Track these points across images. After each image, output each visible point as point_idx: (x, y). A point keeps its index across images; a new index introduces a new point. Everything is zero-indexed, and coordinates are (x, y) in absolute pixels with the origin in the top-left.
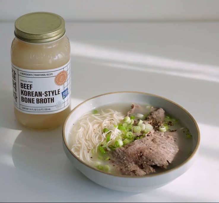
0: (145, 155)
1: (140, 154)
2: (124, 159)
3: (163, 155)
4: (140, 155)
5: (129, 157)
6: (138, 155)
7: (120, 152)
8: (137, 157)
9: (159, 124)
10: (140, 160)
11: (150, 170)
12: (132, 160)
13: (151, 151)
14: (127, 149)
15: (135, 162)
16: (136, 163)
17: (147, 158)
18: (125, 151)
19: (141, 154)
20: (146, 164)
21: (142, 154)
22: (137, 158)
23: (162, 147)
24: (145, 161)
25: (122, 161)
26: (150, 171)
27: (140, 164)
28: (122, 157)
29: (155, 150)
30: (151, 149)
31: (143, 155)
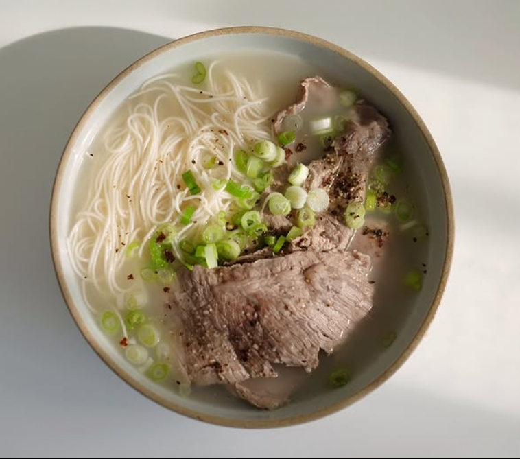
0: (264, 322)
1: (253, 314)
2: (206, 312)
3: (314, 330)
4: (251, 319)
5: (221, 311)
6: (245, 314)
7: (201, 284)
8: (241, 320)
9: (352, 189)
10: (246, 332)
11: (262, 371)
12: (225, 326)
13: (287, 313)
14: (223, 287)
15: (230, 333)
16: (234, 338)
17: (266, 335)
18: (217, 290)
19: (256, 315)
20: (258, 351)
21: (258, 316)
22: (241, 325)
23: (324, 301)
24: (258, 344)
25: (198, 317)
26: (261, 374)
27: (241, 347)
28: (203, 303)
29: (298, 314)
30: (286, 308)
31: (259, 319)
